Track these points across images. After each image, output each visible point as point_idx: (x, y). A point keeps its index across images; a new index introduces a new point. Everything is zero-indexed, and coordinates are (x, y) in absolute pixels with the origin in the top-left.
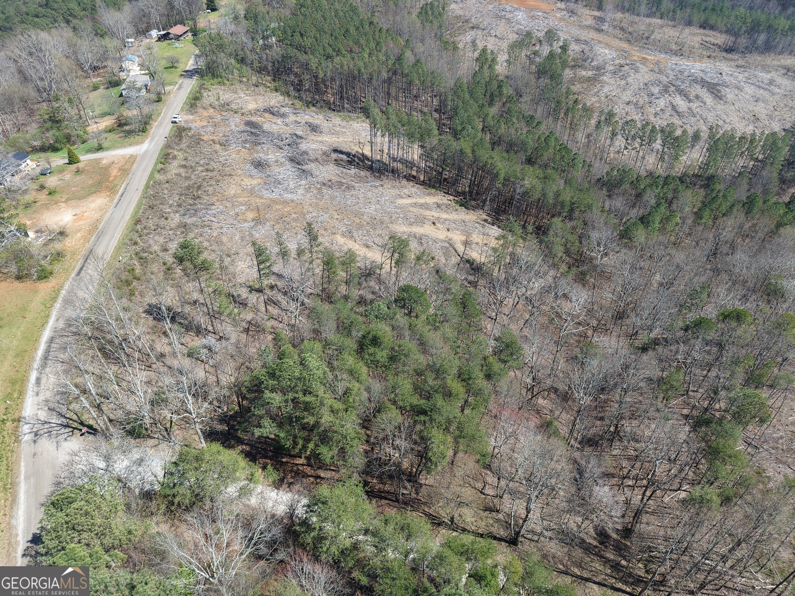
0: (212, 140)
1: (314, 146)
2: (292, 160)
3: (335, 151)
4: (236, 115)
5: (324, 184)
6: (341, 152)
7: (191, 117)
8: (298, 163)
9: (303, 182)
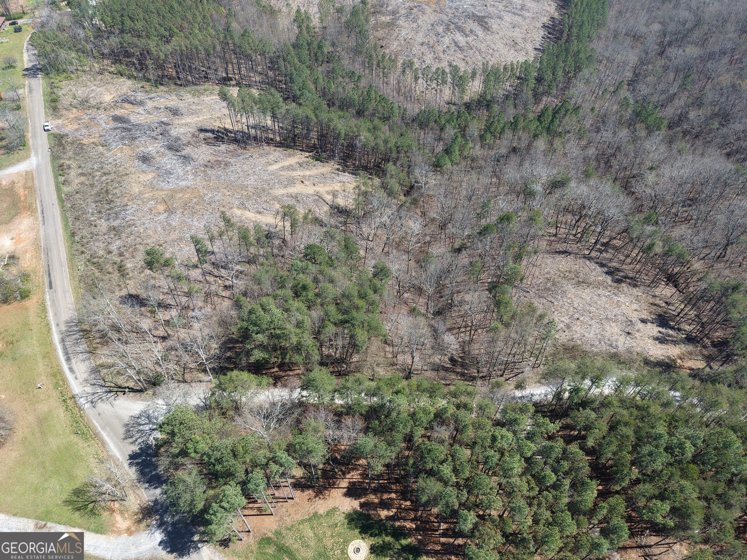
0: (93, 143)
1: (182, 130)
2: (170, 148)
3: (202, 130)
4: (100, 112)
5: (206, 166)
6: (206, 131)
7: (60, 122)
8: (177, 151)
9: (189, 168)
